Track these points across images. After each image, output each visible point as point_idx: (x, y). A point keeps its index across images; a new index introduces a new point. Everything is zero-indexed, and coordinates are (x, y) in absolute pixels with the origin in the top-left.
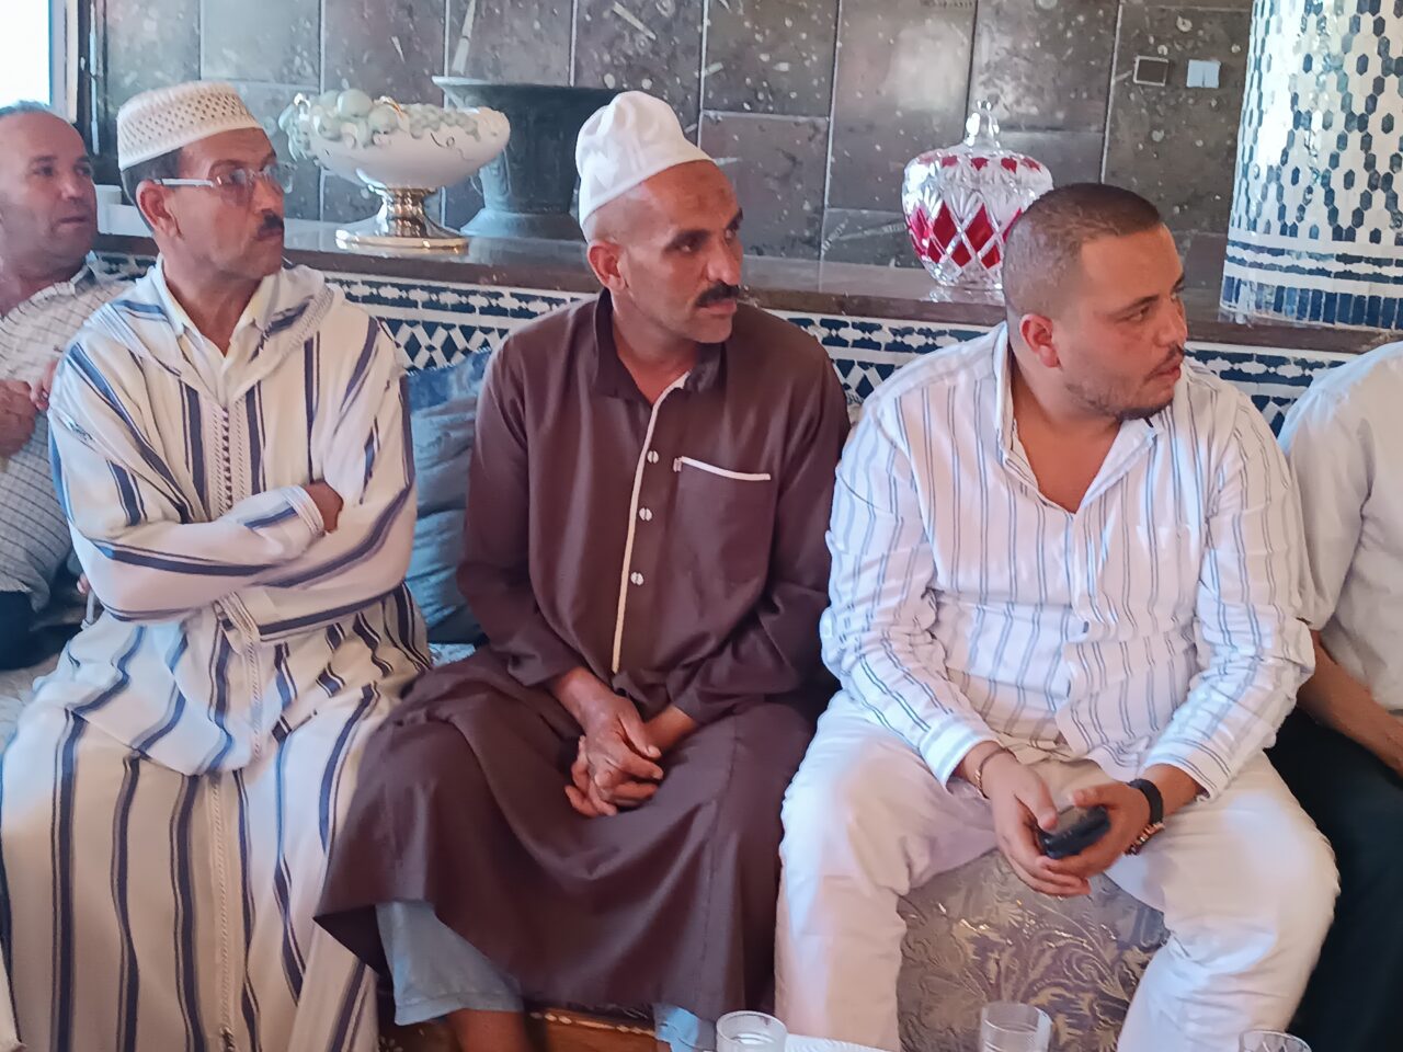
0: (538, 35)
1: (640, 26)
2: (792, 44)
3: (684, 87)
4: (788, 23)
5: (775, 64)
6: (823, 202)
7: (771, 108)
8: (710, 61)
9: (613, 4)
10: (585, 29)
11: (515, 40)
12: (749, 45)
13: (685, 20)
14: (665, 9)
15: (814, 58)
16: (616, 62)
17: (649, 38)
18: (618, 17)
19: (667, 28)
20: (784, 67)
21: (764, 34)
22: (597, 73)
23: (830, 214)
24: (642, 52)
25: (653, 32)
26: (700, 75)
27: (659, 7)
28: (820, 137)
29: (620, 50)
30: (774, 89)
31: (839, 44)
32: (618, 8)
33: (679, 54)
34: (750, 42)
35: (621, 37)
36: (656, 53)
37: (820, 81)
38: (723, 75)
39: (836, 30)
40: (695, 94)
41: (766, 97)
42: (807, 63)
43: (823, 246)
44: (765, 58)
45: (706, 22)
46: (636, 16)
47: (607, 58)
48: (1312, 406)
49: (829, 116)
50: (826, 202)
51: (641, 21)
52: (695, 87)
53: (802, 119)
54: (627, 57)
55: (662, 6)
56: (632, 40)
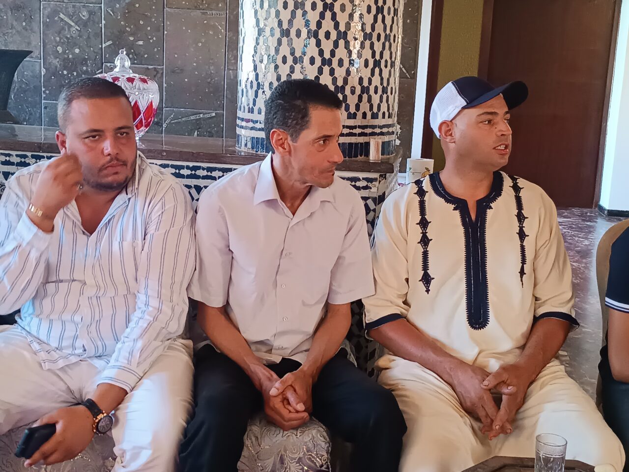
0: (25, 28)
1: (73, 24)
2: (144, 32)
3: (95, 52)
4: (141, 22)
5: (137, 42)
6: (163, 105)
7: (136, 62)
8: (106, 40)
9: (60, 14)
10: (46, 25)
11: (14, 31)
12: (124, 33)
13: (94, 22)
14: (84, 16)
15: (154, 39)
16: (62, 41)
17: (77, 29)
18: (62, 20)
19: (85, 24)
20: (141, 43)
21: (130, 28)
22: (54, 46)
23: (165, 110)
24: (74, 36)
25: (79, 27)
26: (102, 46)
27: (80, 15)
28: (159, 75)
29: (64, 35)
30: (137, 53)
31: (165, 32)
32: (62, 16)
33: (91, 36)
34: (125, 32)
35: (63, 29)
36: (80, 36)
37: (158, 49)
38: (112, 46)
39: (164, 26)
40: (100, 56)
41: (133, 56)
42: (151, 41)
43: (164, 126)
44: (132, 39)
45: (103, 22)
46: (70, 19)
47: (58, 39)
48: (213, 191)
49: (163, 66)
50: (164, 105)
51: (73, 22)
52: (100, 52)
53: (150, 67)
54: (67, 38)
55: (82, 14)
56: (69, 30)
